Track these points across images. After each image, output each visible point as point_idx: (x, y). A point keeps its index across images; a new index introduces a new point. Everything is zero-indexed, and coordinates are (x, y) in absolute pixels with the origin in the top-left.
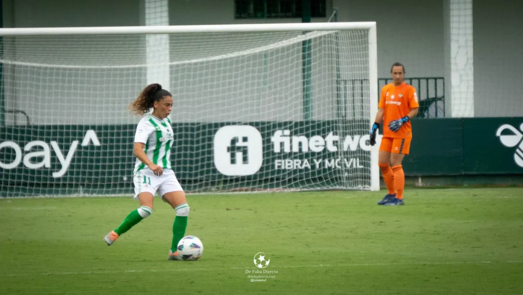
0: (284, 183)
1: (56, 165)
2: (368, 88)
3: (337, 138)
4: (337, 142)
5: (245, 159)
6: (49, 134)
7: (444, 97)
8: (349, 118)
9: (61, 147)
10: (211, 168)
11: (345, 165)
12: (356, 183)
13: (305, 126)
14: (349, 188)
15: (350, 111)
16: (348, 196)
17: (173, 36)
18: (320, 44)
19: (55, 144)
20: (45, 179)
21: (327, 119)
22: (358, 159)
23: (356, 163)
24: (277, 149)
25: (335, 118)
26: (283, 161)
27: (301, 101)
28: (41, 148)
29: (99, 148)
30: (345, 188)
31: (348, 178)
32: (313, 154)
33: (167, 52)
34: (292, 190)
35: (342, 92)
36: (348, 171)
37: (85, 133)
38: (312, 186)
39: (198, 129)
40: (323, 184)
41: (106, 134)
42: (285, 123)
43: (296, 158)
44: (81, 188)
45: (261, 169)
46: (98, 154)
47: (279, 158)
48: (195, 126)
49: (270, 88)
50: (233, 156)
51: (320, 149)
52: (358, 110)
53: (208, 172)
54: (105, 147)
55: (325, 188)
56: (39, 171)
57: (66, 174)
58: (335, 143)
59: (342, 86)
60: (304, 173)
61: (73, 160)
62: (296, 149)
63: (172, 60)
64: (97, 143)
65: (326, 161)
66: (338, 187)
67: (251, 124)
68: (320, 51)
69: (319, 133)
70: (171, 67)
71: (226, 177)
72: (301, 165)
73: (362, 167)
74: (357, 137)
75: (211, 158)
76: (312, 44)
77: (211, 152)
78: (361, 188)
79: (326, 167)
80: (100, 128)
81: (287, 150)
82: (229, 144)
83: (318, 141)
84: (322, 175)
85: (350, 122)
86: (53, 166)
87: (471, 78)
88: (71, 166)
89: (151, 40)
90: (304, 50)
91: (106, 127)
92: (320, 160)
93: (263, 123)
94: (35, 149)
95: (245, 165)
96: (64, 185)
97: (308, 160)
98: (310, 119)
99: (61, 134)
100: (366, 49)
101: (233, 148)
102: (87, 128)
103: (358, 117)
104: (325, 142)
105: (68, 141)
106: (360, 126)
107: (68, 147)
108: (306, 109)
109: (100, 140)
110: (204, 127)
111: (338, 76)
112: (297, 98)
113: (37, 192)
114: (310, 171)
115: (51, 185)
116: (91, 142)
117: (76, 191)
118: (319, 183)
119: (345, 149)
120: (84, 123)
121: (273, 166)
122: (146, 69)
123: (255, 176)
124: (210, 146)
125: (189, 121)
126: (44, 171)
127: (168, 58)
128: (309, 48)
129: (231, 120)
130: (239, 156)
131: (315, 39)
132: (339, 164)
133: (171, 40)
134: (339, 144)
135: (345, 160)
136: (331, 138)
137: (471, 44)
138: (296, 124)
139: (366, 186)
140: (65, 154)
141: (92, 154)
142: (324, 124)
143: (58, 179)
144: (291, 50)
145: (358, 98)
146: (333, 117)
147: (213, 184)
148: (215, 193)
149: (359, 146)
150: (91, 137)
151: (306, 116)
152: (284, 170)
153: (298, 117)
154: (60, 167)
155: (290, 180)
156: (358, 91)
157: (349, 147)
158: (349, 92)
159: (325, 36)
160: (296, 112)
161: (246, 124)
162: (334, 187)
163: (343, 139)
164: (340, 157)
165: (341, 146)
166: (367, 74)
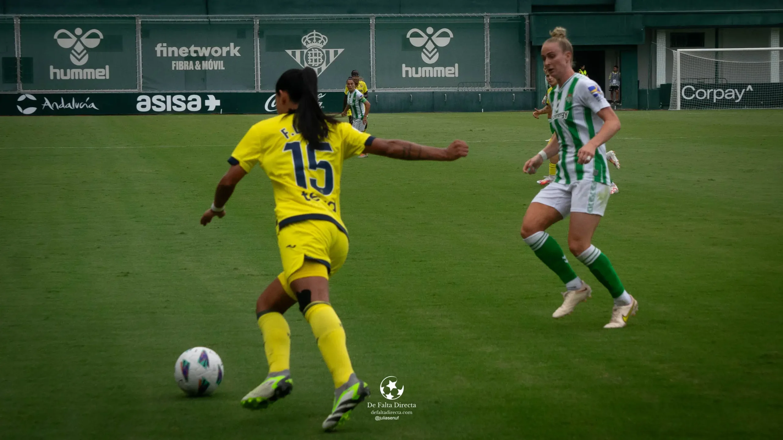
1: (737, 98)
6: (734, 86)
19: (736, 90)
20: (733, 103)
28: (731, 92)
33: (779, 57)
41: (755, 87)
44: (745, 106)
54: (755, 92)
56: (731, 100)
61: (743, 96)
64: (752, 90)
70: (780, 62)
80: (753, 84)
86: (735, 98)
89: (773, 53)
94: (729, 92)
96: (740, 105)
99: (739, 86)
102: (748, 84)
105: (741, 89)
113: (730, 107)
115: (735, 105)
116: (750, 89)
122: (770, 63)
133: (780, 52)
140: (740, 94)
141: (750, 94)
143: (737, 103)
150: (750, 87)
154: (738, 98)
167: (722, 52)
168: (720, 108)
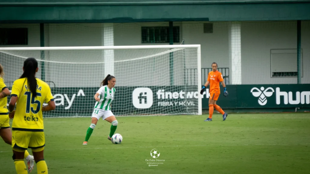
0: (162, 112)
1: (66, 104)
2: (197, 72)
3: (184, 93)
4: (184, 94)
5: (146, 102)
6: (63, 91)
7: (229, 76)
8: (189, 84)
9: (68, 96)
10: (131, 105)
11: (188, 105)
12: (192, 112)
13: (171, 88)
14: (189, 114)
15: (189, 82)
16: (189, 117)
17: (115, 50)
18: (177, 54)
19: (66, 95)
20: (62, 110)
21: (180, 85)
22: (193, 102)
23: (192, 103)
24: (159, 98)
25: (183, 85)
26: (161, 103)
27: (169, 77)
28: (60, 97)
29: (84, 97)
30: (187, 114)
31: (189, 110)
32: (174, 99)
33: (113, 57)
34: (166, 114)
35: (186, 74)
36: (189, 107)
37: (79, 91)
38: (174, 113)
39: (126, 89)
40: (178, 112)
41: (87, 91)
42: (163, 87)
43: (167, 101)
44: (77, 114)
45: (152, 106)
46: (84, 99)
47: (160, 101)
48: (125, 88)
49: (156, 72)
50: (140, 100)
51: (177, 98)
52: (193, 81)
53: (130, 107)
54: (87, 97)
55: (179, 114)
56: (59, 107)
57: (71, 108)
58: (183, 95)
59: (186, 71)
60: (170, 107)
61: (73, 102)
62: (167, 97)
63: (115, 60)
64: (83, 95)
65: (180, 102)
66: (184, 113)
67: (148, 87)
68: (177, 57)
69: (176, 91)
70: (115, 63)
71: (137, 109)
72: (169, 104)
73: (194, 105)
74: (192, 93)
75: (131, 101)
76: (174, 54)
77: (131, 99)
78: (194, 114)
79: (180, 105)
80: (85, 88)
81: (163, 98)
82: (139, 95)
83: (176, 94)
84: (178, 108)
85: (190, 86)
86: (65, 105)
87: (240, 68)
88: (73, 105)
89: (106, 52)
90: (170, 56)
91: (87, 88)
92: (177, 102)
93: (153, 87)
94: (57, 97)
95: (146, 104)
96: (70, 112)
97: (172, 102)
98: (173, 85)
99: (69, 91)
100: (196, 56)
101: (140, 97)
102: (79, 88)
103: (193, 84)
104: (179, 95)
105: (71, 94)
106: (193, 88)
107: (71, 97)
108: (171, 81)
109: (85, 94)
110: (128, 88)
111: (185, 67)
112: (167, 77)
113: (58, 115)
114: (173, 107)
115: (64, 112)
116: (81, 94)
117: (75, 115)
118: (176, 112)
119: (188, 98)
120: (78, 87)
121: (157, 104)
122: (104, 64)
123: (150, 109)
124: (131, 96)
125: (122, 86)
126: (61, 106)
127: (113, 59)
128: (173, 55)
129: (140, 85)
130: (143, 100)
131: (175, 52)
132: (185, 104)
133: (114, 52)
134: (185, 95)
135: (188, 102)
136: (181, 93)
137: (240, 54)
138: (167, 87)
139: (196, 113)
140: (70, 99)
141: (81, 99)
142: (179, 87)
143: (67, 110)
144: (165, 56)
145: (193, 76)
146: (182, 84)
147: (132, 112)
148: (133, 116)
149: (193, 96)
150: (81, 92)
151: (171, 84)
152: (162, 106)
153: (168, 84)
154: (68, 105)
155: (164, 111)
156: (193, 74)
157: (189, 97)
158: (189, 74)
159: (179, 51)
160: (167, 82)
161: (146, 87)
162: (183, 113)
163: (187, 94)
164: (185, 101)
165: (186, 96)
166: (197, 66)
167: (49, 51)
168: (47, 117)
